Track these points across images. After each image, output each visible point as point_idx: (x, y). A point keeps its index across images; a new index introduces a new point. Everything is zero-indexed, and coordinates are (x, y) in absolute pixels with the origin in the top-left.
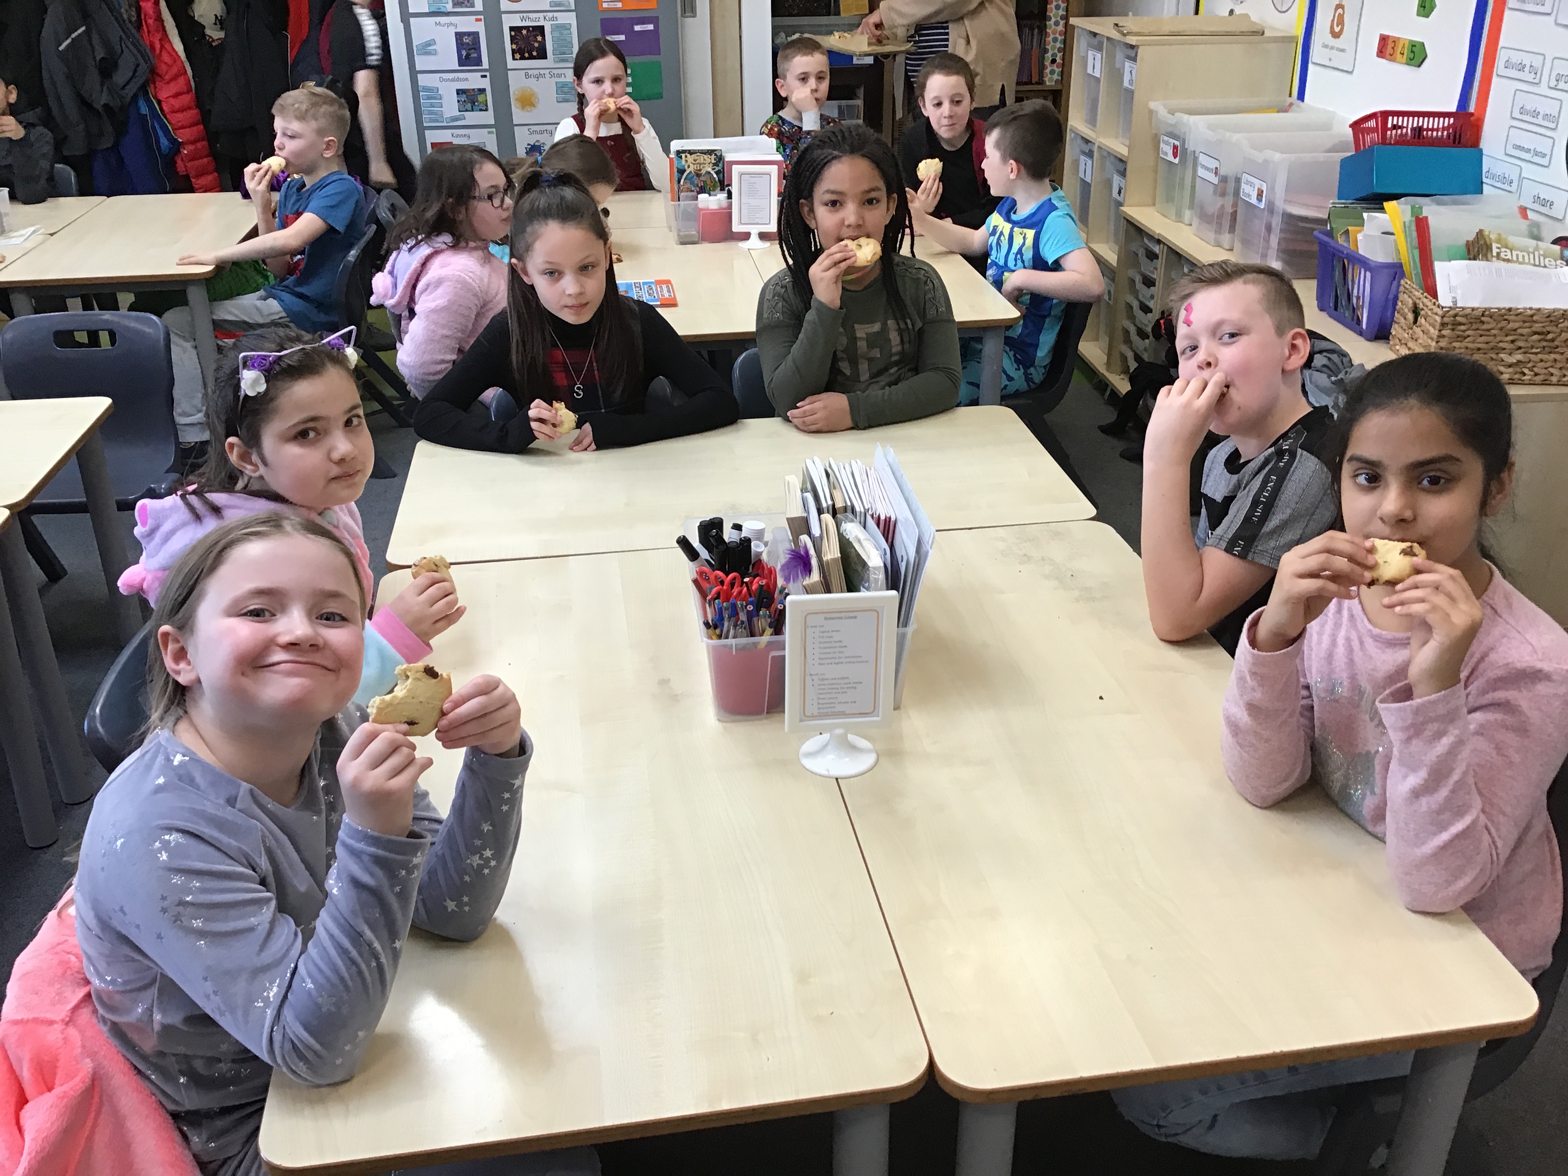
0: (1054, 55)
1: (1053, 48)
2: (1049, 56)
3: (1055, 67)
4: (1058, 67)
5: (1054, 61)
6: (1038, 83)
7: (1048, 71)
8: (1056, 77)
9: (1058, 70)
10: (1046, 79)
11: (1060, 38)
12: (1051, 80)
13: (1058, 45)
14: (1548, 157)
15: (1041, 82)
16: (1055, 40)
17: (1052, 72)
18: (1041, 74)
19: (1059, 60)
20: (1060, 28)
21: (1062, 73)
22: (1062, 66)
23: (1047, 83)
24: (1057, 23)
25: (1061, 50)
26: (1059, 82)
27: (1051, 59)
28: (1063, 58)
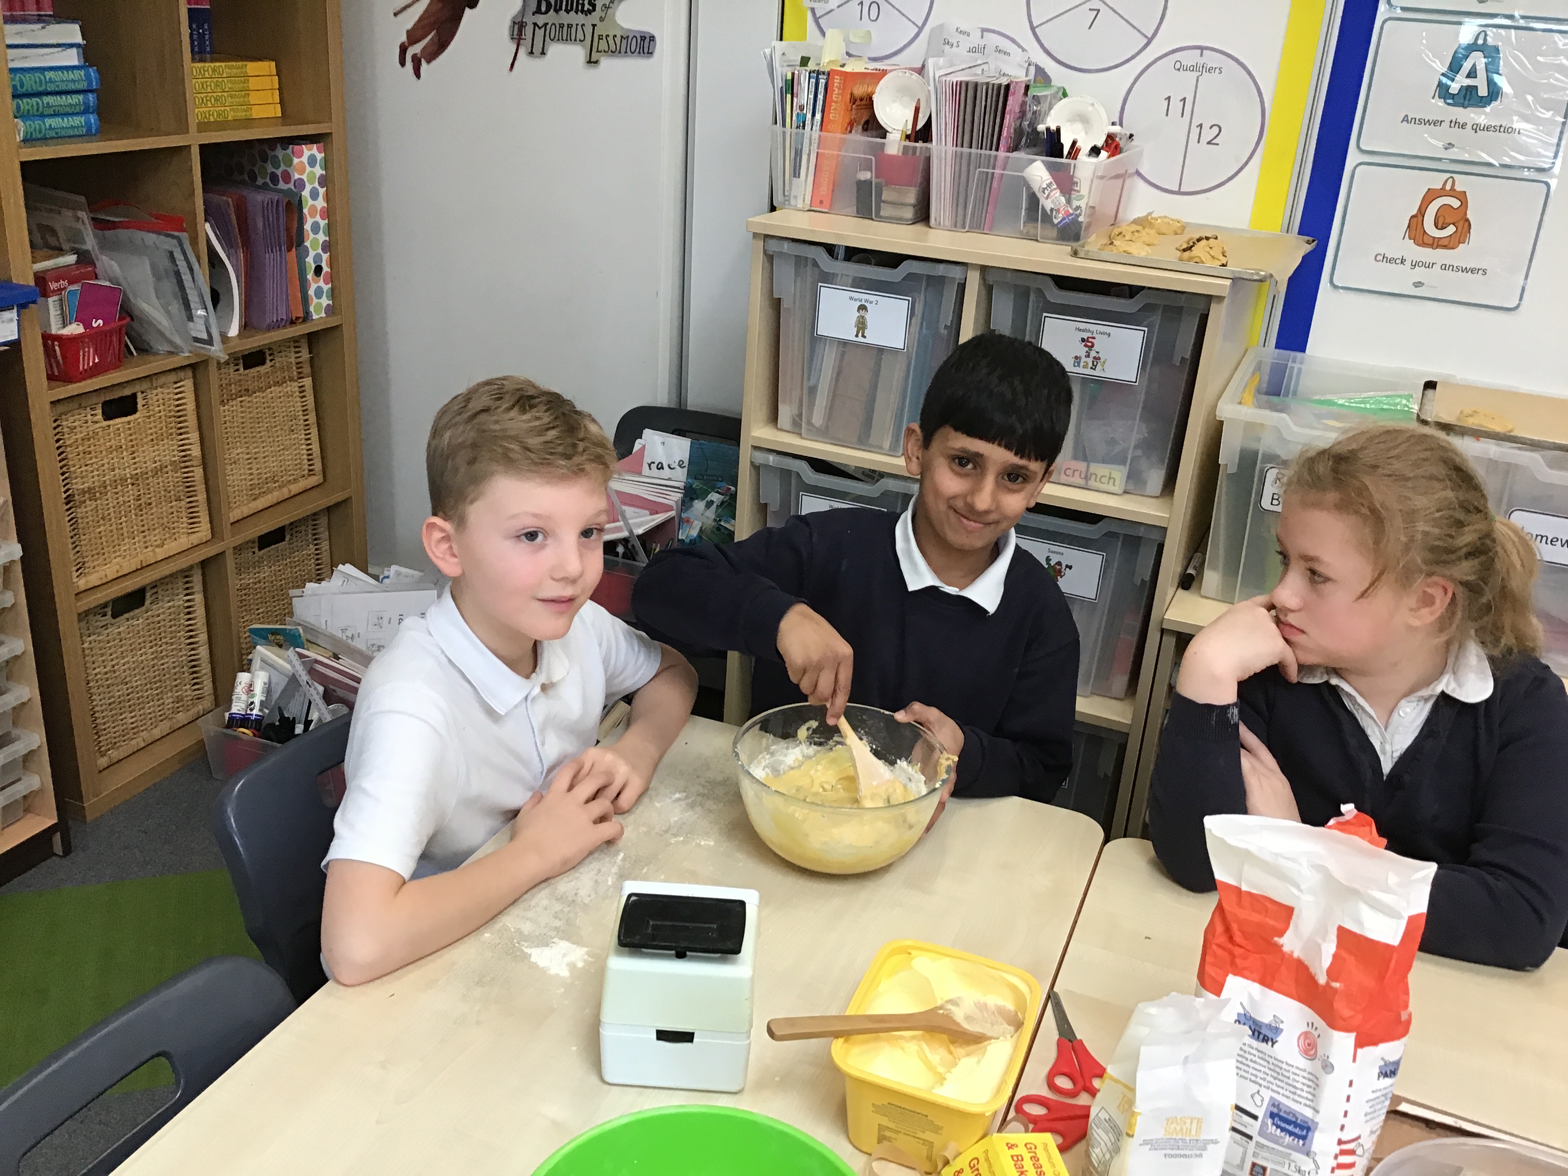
0: (318, 258)
1: (315, 244)
2: (310, 262)
3: (321, 282)
4: (328, 282)
5: (318, 271)
6: (304, 320)
7: (311, 292)
8: (325, 301)
9: (326, 288)
10: (312, 309)
11: (323, 223)
12: (320, 309)
13: (322, 237)
15: (307, 316)
16: (316, 228)
18: (304, 300)
19: (326, 269)
20: (321, 203)
21: (333, 294)
22: (331, 278)
23: (315, 317)
24: (314, 195)
25: (326, 247)
26: (330, 310)
27: (313, 266)
28: (331, 265)
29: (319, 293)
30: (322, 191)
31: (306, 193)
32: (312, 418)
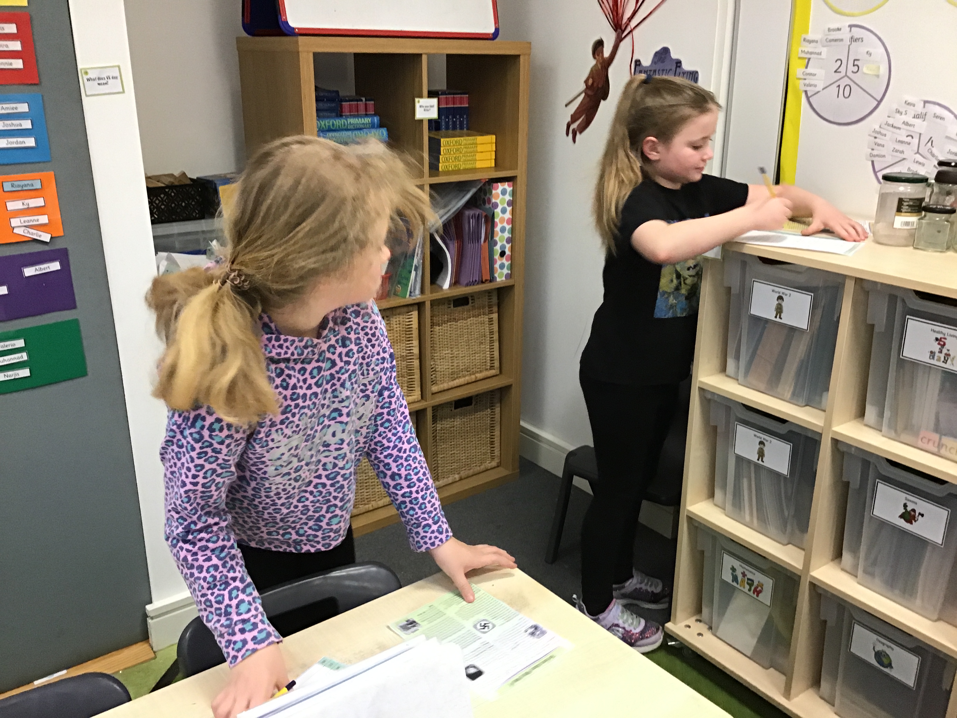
0: (503, 247)
1: (502, 238)
2: (498, 249)
3: (504, 260)
4: (507, 260)
5: (503, 254)
6: (491, 281)
7: (497, 266)
8: (506, 271)
9: (507, 263)
10: (496, 275)
11: (508, 227)
12: (501, 275)
15: (492, 279)
16: (503, 230)
17: (502, 266)
18: (492, 270)
19: (508, 252)
20: (508, 215)
21: (511, 267)
22: (511, 258)
23: (498, 279)
24: (504, 211)
25: (509, 240)
26: (509, 276)
27: (500, 251)
28: (512, 249)
30: (509, 209)
31: (498, 210)
32: (496, 336)
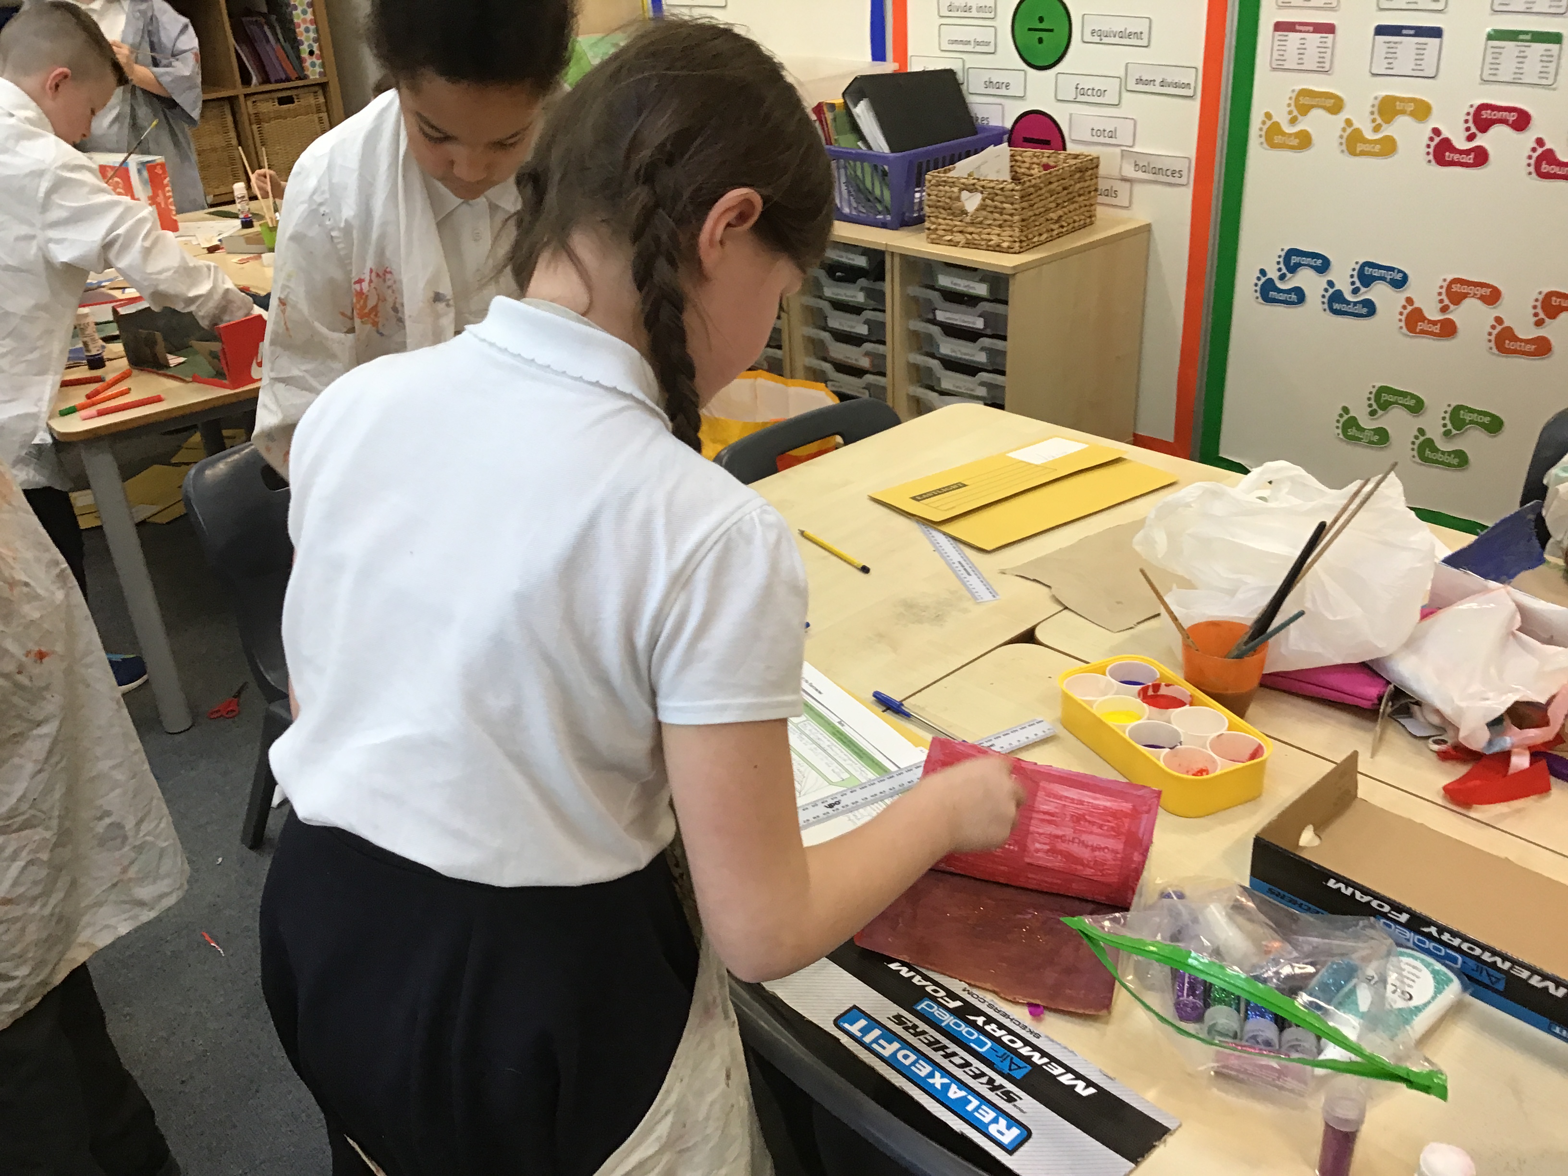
0: (310, 46)
1: (308, 38)
2: (305, 49)
3: (314, 59)
4: (318, 59)
5: (311, 53)
7: (308, 64)
8: (318, 69)
9: (318, 62)
10: (309, 73)
11: (312, 27)
12: (314, 73)
13: (312, 35)
14: (992, 44)
15: (305, 76)
16: (307, 30)
18: (304, 68)
19: (317, 52)
20: (309, 16)
21: (323, 65)
22: (321, 57)
23: (311, 77)
24: (304, 12)
25: (316, 40)
26: (322, 74)
27: (308, 50)
28: (321, 48)
29: (313, 65)
30: (310, 10)
31: (299, 11)
